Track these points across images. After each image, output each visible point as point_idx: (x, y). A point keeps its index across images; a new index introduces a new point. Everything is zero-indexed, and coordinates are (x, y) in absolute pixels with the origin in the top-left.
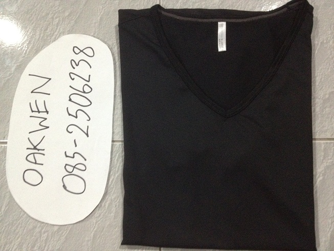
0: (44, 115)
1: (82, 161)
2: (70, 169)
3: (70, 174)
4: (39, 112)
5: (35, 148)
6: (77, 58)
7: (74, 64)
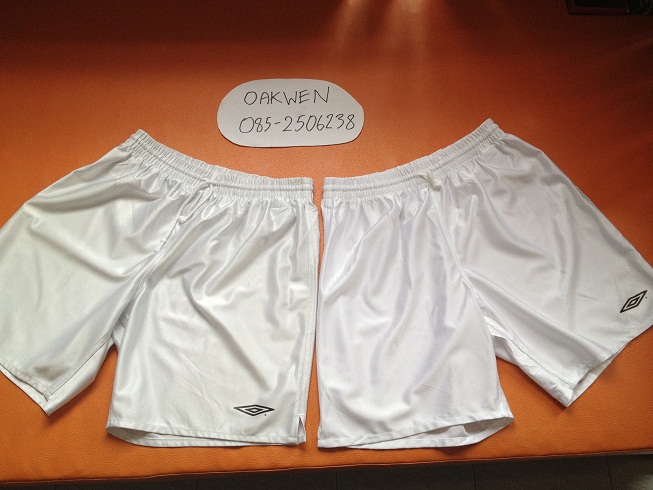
0: (298, 100)
1: (264, 129)
2: (258, 121)
3: (255, 122)
4: (300, 97)
5: (272, 97)
6: (345, 118)
7: (340, 117)
